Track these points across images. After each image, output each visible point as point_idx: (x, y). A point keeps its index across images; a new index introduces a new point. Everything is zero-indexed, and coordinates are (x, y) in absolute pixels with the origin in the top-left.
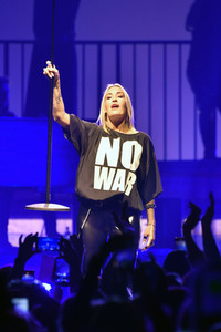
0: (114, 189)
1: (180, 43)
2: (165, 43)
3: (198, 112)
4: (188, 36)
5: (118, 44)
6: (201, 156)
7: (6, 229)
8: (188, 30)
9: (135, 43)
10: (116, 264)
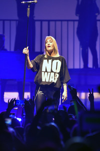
0: (50, 81)
1: (74, 21)
2: (68, 21)
3: (81, 49)
4: (77, 18)
5: (49, 21)
6: (82, 67)
7: (3, 96)
8: (77, 15)
9: (55, 21)
10: (48, 111)
